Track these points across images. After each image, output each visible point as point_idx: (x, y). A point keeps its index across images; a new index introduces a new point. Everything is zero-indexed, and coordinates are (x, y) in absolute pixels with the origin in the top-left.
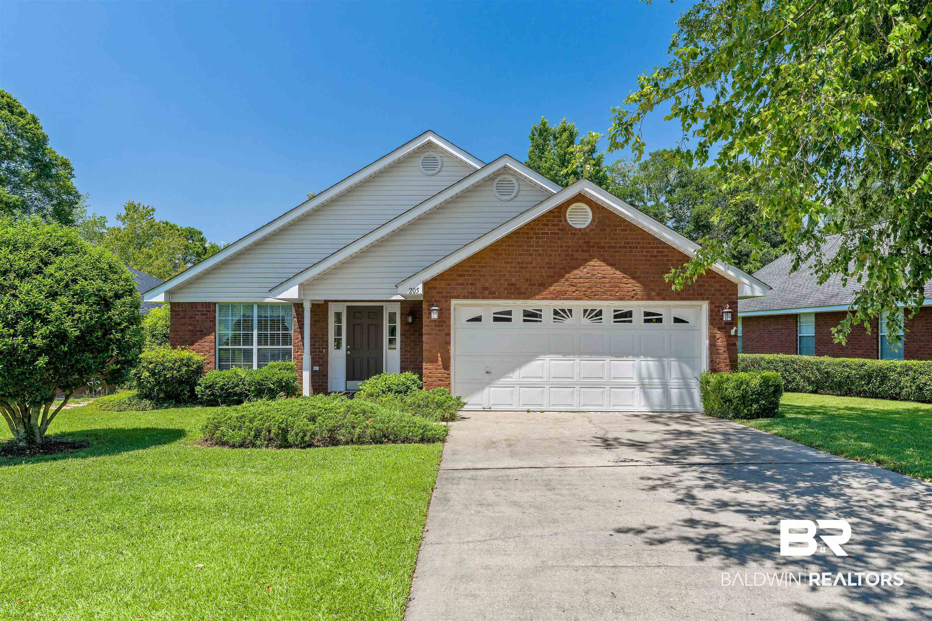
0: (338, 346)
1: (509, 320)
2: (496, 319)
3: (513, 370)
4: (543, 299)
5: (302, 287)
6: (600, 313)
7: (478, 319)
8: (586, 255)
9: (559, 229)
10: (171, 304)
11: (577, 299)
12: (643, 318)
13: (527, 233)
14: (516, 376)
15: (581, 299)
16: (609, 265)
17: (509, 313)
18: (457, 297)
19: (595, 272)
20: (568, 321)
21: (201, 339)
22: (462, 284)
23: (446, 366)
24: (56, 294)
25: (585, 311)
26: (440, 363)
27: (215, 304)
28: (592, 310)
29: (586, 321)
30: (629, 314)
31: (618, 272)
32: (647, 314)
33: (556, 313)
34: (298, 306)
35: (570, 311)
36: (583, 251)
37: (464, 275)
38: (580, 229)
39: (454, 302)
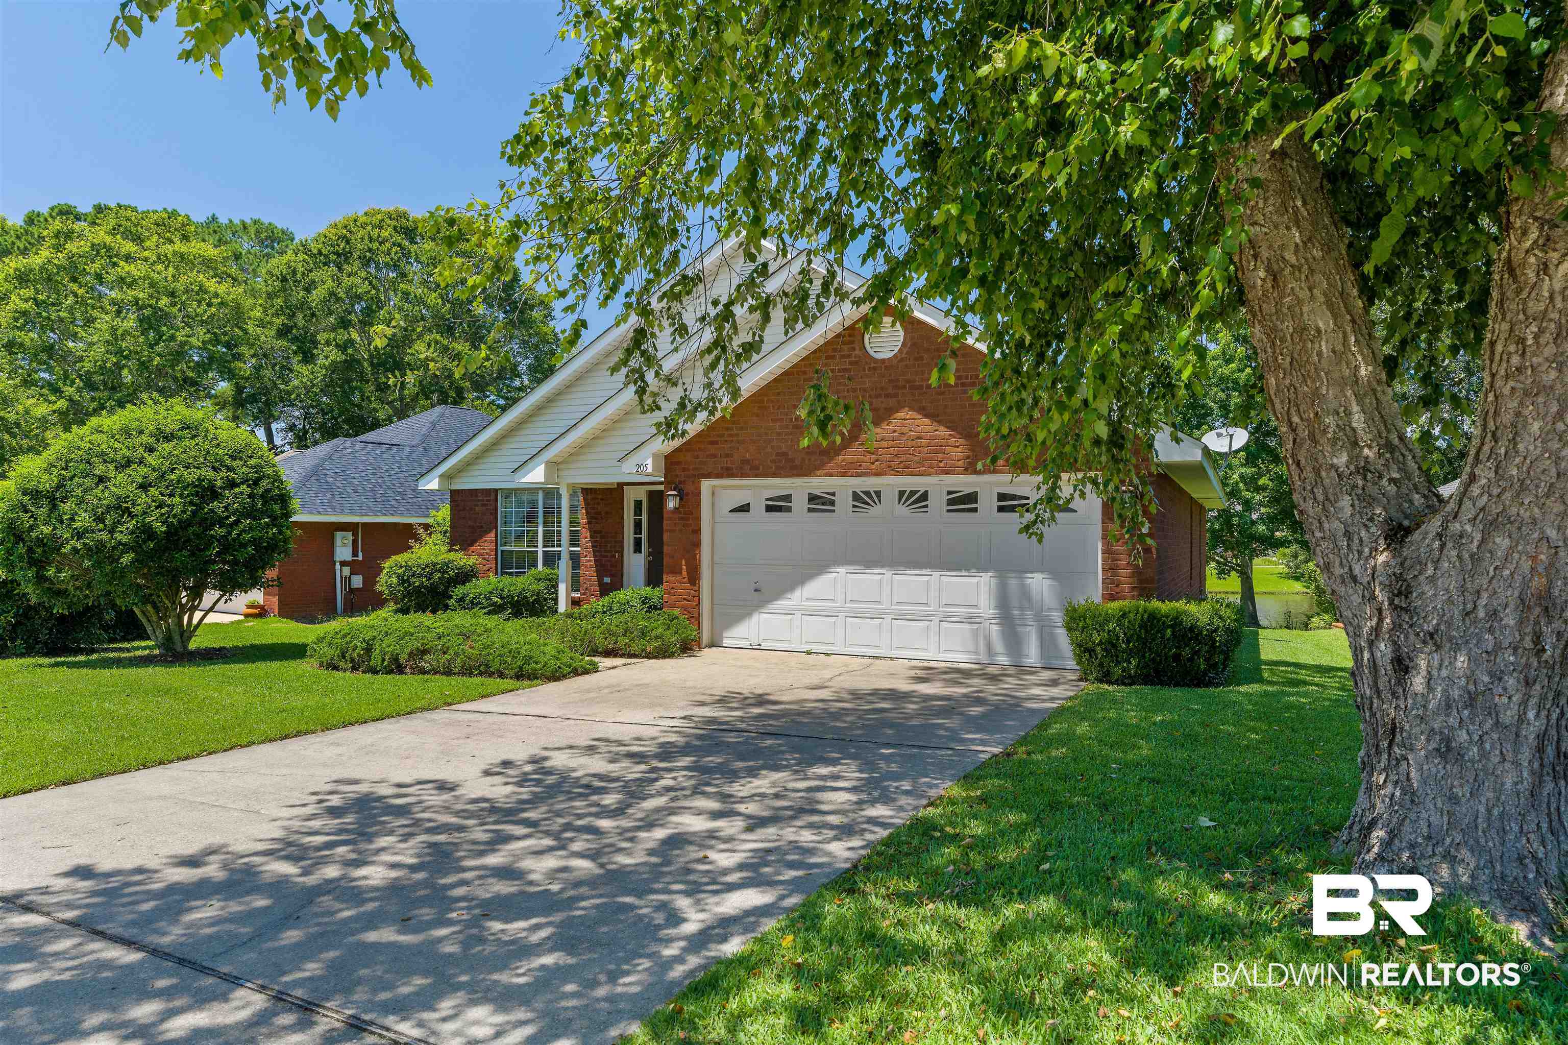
0: (638, 548)
1: (789, 509)
2: (769, 509)
3: (791, 588)
4: (827, 475)
5: (554, 466)
6: (925, 496)
7: (744, 508)
8: (892, 402)
9: (851, 363)
10: (454, 493)
11: (877, 474)
12: (996, 504)
13: (805, 373)
14: (797, 598)
15: (883, 474)
16: (926, 416)
17: (788, 498)
18: (708, 476)
19: (905, 430)
20: (875, 510)
21: (481, 537)
22: (715, 456)
23: (694, 577)
25: (902, 493)
26: (684, 573)
27: (496, 491)
28: (913, 493)
29: (903, 510)
30: (972, 498)
31: (942, 428)
32: (1002, 497)
33: (856, 497)
35: (878, 494)
36: (887, 396)
37: (716, 443)
38: (883, 361)
39: (707, 485)
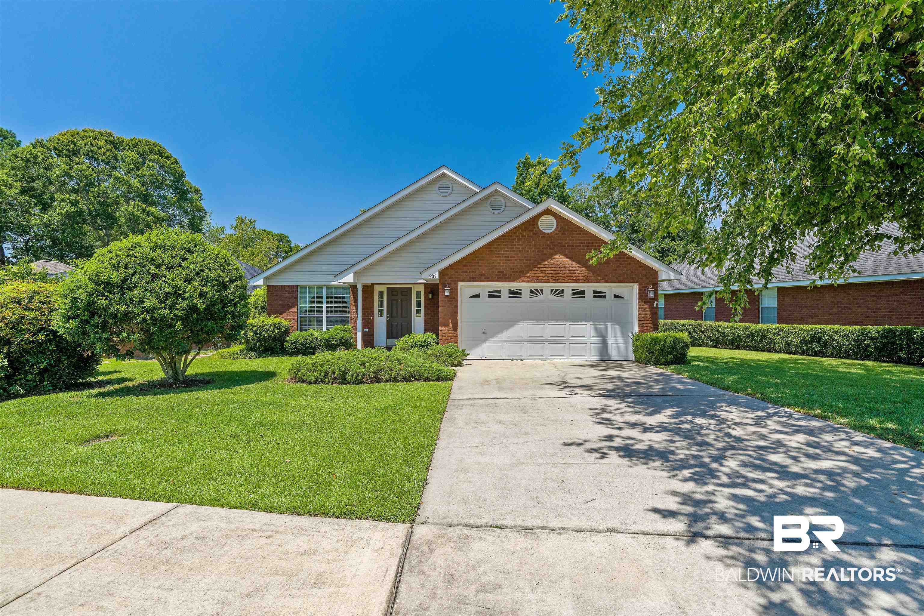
0: (381, 314)
1: (499, 296)
2: (489, 296)
3: (501, 331)
4: (523, 282)
5: (356, 274)
6: (562, 291)
7: (477, 296)
8: (552, 251)
9: (534, 234)
10: (268, 286)
11: (546, 282)
12: (592, 295)
13: (511, 236)
14: (503, 336)
15: (549, 282)
16: (568, 258)
17: (499, 291)
18: (463, 281)
19: (558, 263)
20: (540, 297)
21: (288, 310)
22: (466, 272)
23: (455, 328)
24: (191, 279)
25: (552, 290)
26: (451, 326)
27: (297, 286)
28: (557, 290)
29: (552, 297)
30: (582, 292)
31: (574, 263)
32: (595, 292)
33: (531, 291)
34: (354, 288)
35: (541, 290)
36: (550, 249)
37: (467, 266)
38: (548, 234)
39: (460, 284)
